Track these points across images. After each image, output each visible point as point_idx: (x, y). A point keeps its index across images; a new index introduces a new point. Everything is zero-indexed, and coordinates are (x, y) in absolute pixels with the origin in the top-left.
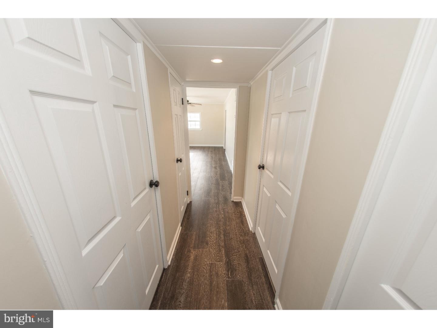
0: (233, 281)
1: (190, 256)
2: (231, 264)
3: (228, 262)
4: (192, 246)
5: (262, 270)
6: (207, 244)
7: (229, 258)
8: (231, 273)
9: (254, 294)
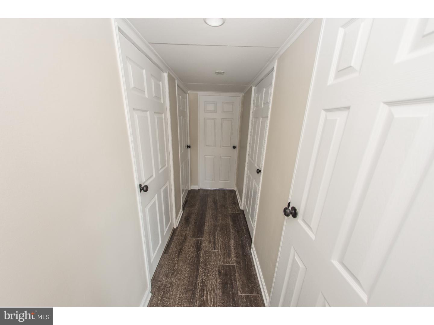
0: (199, 237)
1: (236, 257)
2: (197, 248)
3: (199, 250)
4: (237, 270)
5: (171, 244)
6: (219, 272)
7: (197, 253)
8: (199, 242)
9: (187, 231)
